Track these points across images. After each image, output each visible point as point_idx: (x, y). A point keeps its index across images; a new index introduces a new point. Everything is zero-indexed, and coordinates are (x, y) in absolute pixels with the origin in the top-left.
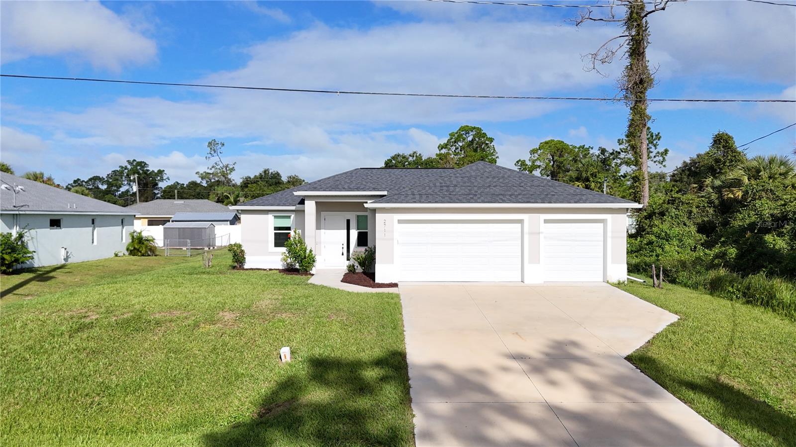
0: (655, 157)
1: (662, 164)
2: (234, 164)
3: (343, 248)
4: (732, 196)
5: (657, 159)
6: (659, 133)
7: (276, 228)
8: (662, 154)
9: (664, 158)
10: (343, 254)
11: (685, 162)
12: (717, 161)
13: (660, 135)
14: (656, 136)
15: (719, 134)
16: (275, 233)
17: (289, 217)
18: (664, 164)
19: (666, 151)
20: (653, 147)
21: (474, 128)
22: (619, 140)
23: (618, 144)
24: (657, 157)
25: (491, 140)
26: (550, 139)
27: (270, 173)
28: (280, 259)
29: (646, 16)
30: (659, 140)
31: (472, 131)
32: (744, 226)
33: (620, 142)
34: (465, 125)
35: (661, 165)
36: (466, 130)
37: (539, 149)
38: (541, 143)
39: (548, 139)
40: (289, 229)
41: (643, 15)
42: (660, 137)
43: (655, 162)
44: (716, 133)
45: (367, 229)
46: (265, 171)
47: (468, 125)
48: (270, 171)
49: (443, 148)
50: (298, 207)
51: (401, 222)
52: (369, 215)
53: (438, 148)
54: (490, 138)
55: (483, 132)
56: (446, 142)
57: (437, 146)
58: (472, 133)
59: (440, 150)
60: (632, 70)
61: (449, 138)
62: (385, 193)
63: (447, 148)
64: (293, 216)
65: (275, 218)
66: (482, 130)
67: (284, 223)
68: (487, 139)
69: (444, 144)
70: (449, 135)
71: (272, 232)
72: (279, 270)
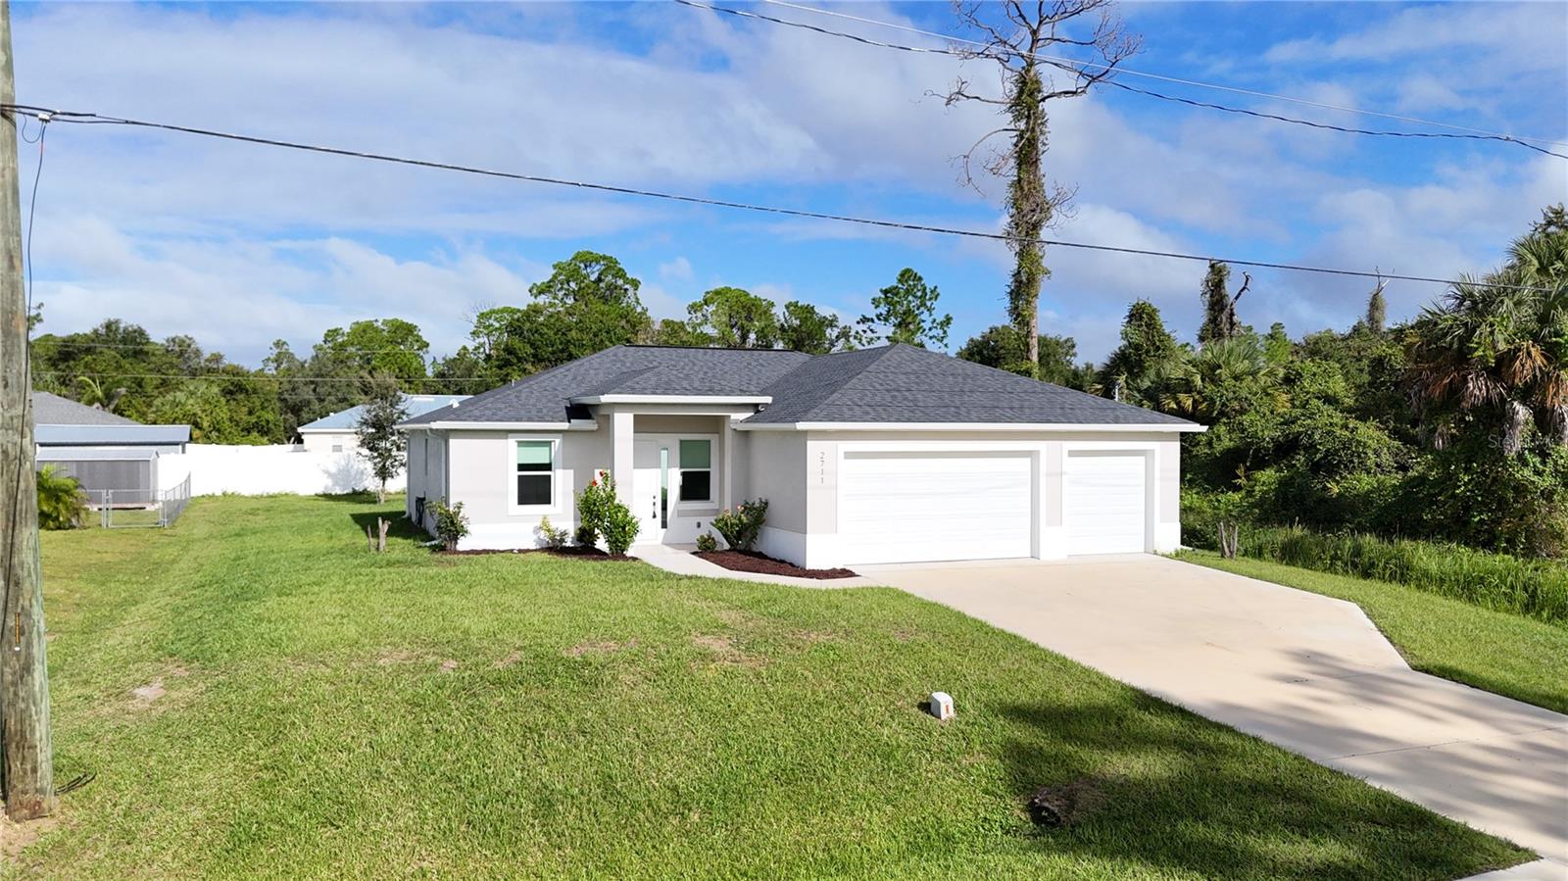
0: (930, 329)
1: (941, 341)
2: (39, 307)
3: (654, 504)
4: (1175, 407)
5: (934, 332)
6: (936, 287)
7: (522, 467)
8: (942, 324)
9: (945, 332)
10: (654, 516)
11: (972, 340)
12: (1137, 347)
13: (938, 290)
14: (932, 292)
15: (1138, 304)
16: (519, 477)
17: (548, 444)
18: (945, 341)
19: (948, 320)
20: (926, 313)
21: (604, 258)
22: (874, 299)
23: (871, 305)
24: (934, 330)
25: (635, 284)
26: (723, 287)
27: (121, 330)
28: (532, 529)
29: (1043, 100)
30: (936, 298)
31: (598, 263)
32: (1216, 456)
33: (876, 302)
34: (586, 250)
35: (940, 344)
36: (588, 259)
37: (706, 304)
38: (707, 293)
39: (720, 286)
40: (548, 467)
41: (1040, 97)
42: (938, 294)
43: (931, 338)
44: (1134, 303)
45: (710, 468)
46: (108, 326)
47: (591, 251)
48: (122, 326)
49: (541, 292)
50: (578, 424)
51: (849, 455)
52: (714, 439)
53: (530, 291)
54: (633, 280)
55: (621, 266)
56: (548, 280)
57: (528, 288)
58: (598, 267)
59: (536, 297)
60: (1022, 189)
61: (554, 272)
62: (768, 400)
63: (550, 292)
64: (557, 441)
65: (519, 446)
66: (617, 262)
67: (538, 456)
68: (627, 281)
69: (543, 283)
70: (555, 267)
71: (514, 475)
72: (536, 550)
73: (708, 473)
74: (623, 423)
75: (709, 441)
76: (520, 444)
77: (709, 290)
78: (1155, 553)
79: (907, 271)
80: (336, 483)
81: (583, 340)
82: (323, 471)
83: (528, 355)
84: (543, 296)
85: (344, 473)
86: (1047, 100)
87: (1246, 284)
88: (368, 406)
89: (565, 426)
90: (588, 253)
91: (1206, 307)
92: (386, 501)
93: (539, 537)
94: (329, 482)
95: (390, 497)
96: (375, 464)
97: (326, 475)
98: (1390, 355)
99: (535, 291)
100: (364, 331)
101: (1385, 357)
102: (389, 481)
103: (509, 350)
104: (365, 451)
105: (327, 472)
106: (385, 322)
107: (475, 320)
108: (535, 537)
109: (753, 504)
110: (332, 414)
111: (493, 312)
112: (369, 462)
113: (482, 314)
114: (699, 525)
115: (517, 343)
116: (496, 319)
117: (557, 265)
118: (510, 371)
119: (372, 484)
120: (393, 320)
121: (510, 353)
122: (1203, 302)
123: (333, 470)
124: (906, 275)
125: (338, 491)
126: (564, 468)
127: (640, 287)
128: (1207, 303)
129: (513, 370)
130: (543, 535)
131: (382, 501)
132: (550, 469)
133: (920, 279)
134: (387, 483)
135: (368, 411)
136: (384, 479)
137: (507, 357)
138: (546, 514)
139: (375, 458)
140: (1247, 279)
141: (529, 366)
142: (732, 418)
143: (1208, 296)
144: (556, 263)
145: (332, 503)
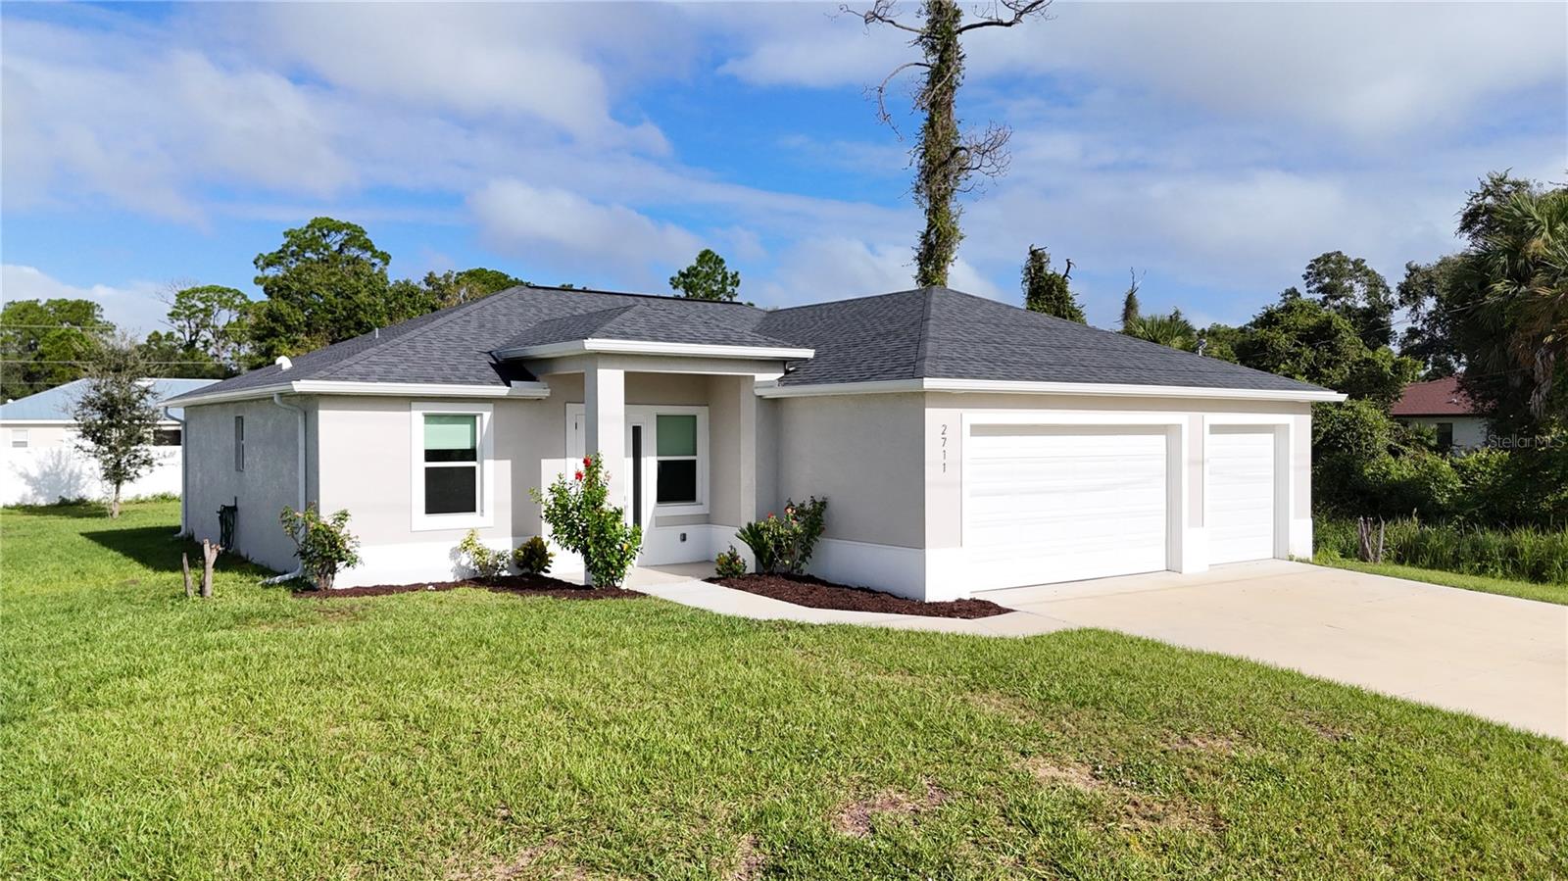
7: (431, 455)
14: (733, 277)
16: (427, 469)
17: (472, 419)
21: (348, 226)
22: (672, 280)
23: (671, 286)
25: (386, 258)
28: (447, 552)
29: (960, 31)
30: (737, 284)
31: (339, 231)
33: (674, 283)
34: (324, 215)
36: (327, 227)
40: (470, 454)
41: (957, 28)
42: (740, 281)
45: (695, 455)
47: (331, 217)
49: (269, 264)
50: (519, 388)
51: (978, 430)
52: (702, 414)
53: (255, 263)
54: (383, 253)
55: (367, 236)
56: (277, 250)
57: (253, 260)
58: (339, 237)
59: (262, 270)
60: (935, 134)
61: (285, 241)
62: (809, 353)
63: (281, 264)
64: (486, 416)
65: (426, 422)
66: (363, 231)
67: (455, 437)
68: (375, 254)
69: (272, 254)
70: (286, 234)
71: (420, 465)
72: (456, 585)
73: (694, 462)
74: (610, 384)
75: (695, 417)
76: (430, 418)
77: (461, 271)
78: (1291, 560)
79: (707, 252)
80: (39, 493)
81: (376, 305)
82: (21, 474)
83: (300, 323)
84: (271, 268)
85: (51, 477)
86: (963, 32)
87: (1067, 272)
88: (96, 381)
89: (502, 390)
90: (327, 219)
91: (1026, 296)
92: (120, 513)
93: (459, 564)
94: (29, 490)
95: (125, 508)
96: (106, 462)
97: (24, 480)
98: (1273, 338)
99: (261, 263)
100: (25, 311)
101: (1268, 341)
102: (126, 486)
103: (273, 316)
104: (89, 444)
105: (26, 476)
106: (50, 303)
107: (173, 300)
108: (452, 564)
109: (802, 505)
110: (10, 401)
111: (195, 291)
112: (96, 460)
113: (183, 293)
114: (684, 538)
115: (283, 307)
116: (200, 299)
117: (290, 232)
118: (275, 343)
119: (96, 489)
120: (60, 301)
121: (275, 320)
122: (1024, 290)
123: (35, 473)
124: (705, 257)
125: (42, 502)
126: (495, 459)
127: (391, 261)
128: (1027, 291)
129: (280, 341)
130: (465, 559)
131: (116, 513)
132: (474, 459)
133: (722, 261)
134: (122, 488)
135: (96, 388)
136: (118, 483)
137: (272, 325)
138: (473, 526)
139: (104, 453)
140: (1069, 267)
141: (302, 337)
142: (757, 379)
143: (1028, 283)
144: (287, 230)
145: (35, 517)
